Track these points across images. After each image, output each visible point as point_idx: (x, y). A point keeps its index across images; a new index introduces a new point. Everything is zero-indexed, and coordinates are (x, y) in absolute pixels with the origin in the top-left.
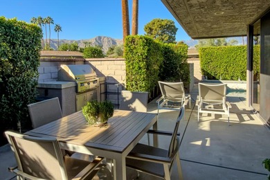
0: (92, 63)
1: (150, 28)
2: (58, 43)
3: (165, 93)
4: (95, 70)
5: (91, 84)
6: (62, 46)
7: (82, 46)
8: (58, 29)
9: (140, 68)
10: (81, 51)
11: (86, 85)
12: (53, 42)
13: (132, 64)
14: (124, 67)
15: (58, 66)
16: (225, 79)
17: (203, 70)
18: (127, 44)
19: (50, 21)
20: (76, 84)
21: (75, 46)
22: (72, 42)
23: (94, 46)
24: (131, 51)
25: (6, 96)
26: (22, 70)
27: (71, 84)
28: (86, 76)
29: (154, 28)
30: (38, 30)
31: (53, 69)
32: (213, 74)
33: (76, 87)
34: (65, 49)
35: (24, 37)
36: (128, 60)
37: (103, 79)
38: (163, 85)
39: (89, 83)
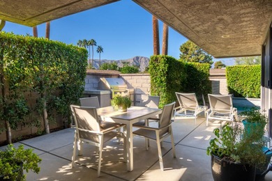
0: (124, 77)
1: (186, 48)
2: (100, 63)
3: (181, 103)
4: (127, 83)
5: (123, 93)
6: (103, 65)
7: (121, 66)
8: (100, 50)
9: (161, 82)
10: (120, 70)
11: (118, 93)
12: (96, 62)
13: (155, 79)
14: (150, 81)
15: (98, 79)
16: (251, 97)
17: (229, 87)
18: (152, 62)
19: (93, 43)
20: (111, 92)
21: (114, 66)
22: (112, 61)
23: (131, 66)
24: (155, 68)
25: (65, 96)
26: (75, 79)
27: (108, 92)
28: (119, 86)
29: (190, 48)
30: (85, 52)
31: (95, 81)
32: (239, 92)
33: (111, 94)
34: (105, 68)
35: (76, 57)
36: (153, 75)
37: (132, 90)
38: (179, 95)
39: (121, 93)
